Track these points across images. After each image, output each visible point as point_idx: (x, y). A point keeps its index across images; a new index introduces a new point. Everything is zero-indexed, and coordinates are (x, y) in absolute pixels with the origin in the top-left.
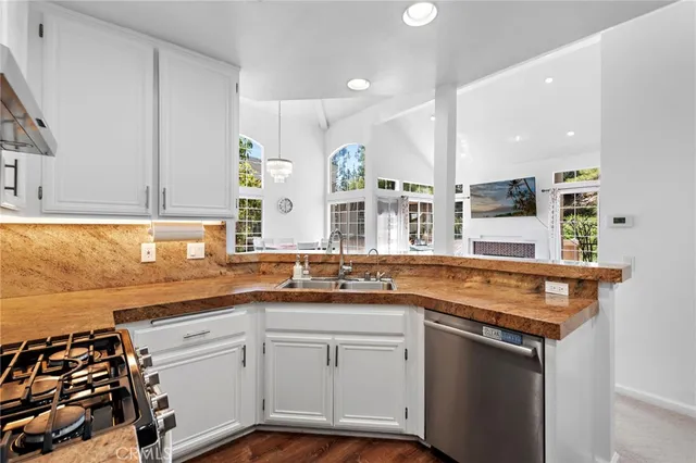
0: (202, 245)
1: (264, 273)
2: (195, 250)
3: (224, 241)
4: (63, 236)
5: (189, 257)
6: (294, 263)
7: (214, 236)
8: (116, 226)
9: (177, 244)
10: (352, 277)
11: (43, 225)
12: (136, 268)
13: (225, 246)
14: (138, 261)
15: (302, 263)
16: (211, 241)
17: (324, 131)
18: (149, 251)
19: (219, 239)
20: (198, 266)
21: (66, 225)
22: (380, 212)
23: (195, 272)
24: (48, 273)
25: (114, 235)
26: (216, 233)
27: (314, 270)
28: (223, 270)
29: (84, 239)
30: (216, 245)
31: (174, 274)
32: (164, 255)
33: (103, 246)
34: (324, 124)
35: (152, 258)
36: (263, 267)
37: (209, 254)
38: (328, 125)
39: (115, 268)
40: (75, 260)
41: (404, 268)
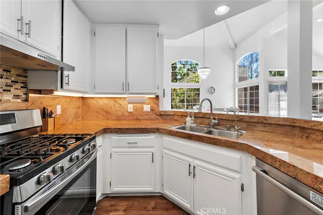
0: (149, 106)
1: (176, 120)
2: (147, 108)
3: (158, 104)
4: (106, 101)
5: (144, 111)
6: (187, 116)
7: (154, 102)
8: (120, 98)
9: (140, 105)
10: (219, 127)
11: (102, 98)
12: (127, 114)
13: (158, 107)
14: (127, 111)
15: (191, 117)
16: (153, 105)
17: (234, 50)
18: (130, 108)
19: (156, 104)
20: (148, 115)
21: (107, 98)
22: (271, 91)
23: (147, 117)
24: (103, 114)
25: (120, 101)
26: (155, 101)
27: (198, 121)
28: (158, 117)
29: (111, 102)
30: (155, 106)
31: (139, 117)
32: (136, 109)
33: (117, 105)
34: (233, 46)
35: (131, 110)
36: (176, 117)
37: (152, 110)
38: (236, 46)
39: (120, 113)
40: (109, 110)
41: (259, 125)
